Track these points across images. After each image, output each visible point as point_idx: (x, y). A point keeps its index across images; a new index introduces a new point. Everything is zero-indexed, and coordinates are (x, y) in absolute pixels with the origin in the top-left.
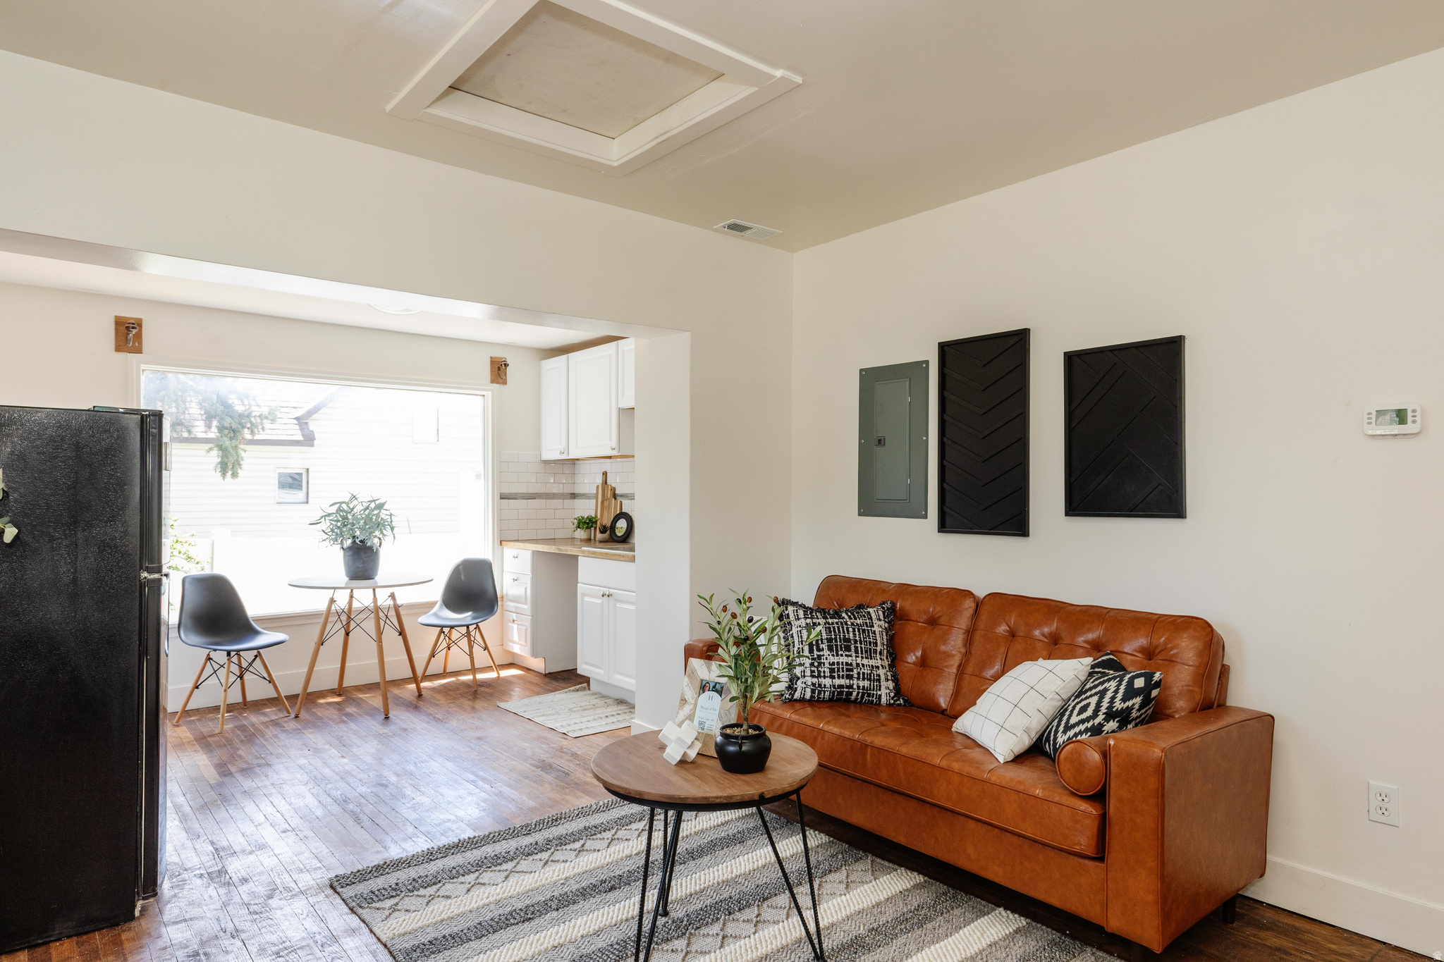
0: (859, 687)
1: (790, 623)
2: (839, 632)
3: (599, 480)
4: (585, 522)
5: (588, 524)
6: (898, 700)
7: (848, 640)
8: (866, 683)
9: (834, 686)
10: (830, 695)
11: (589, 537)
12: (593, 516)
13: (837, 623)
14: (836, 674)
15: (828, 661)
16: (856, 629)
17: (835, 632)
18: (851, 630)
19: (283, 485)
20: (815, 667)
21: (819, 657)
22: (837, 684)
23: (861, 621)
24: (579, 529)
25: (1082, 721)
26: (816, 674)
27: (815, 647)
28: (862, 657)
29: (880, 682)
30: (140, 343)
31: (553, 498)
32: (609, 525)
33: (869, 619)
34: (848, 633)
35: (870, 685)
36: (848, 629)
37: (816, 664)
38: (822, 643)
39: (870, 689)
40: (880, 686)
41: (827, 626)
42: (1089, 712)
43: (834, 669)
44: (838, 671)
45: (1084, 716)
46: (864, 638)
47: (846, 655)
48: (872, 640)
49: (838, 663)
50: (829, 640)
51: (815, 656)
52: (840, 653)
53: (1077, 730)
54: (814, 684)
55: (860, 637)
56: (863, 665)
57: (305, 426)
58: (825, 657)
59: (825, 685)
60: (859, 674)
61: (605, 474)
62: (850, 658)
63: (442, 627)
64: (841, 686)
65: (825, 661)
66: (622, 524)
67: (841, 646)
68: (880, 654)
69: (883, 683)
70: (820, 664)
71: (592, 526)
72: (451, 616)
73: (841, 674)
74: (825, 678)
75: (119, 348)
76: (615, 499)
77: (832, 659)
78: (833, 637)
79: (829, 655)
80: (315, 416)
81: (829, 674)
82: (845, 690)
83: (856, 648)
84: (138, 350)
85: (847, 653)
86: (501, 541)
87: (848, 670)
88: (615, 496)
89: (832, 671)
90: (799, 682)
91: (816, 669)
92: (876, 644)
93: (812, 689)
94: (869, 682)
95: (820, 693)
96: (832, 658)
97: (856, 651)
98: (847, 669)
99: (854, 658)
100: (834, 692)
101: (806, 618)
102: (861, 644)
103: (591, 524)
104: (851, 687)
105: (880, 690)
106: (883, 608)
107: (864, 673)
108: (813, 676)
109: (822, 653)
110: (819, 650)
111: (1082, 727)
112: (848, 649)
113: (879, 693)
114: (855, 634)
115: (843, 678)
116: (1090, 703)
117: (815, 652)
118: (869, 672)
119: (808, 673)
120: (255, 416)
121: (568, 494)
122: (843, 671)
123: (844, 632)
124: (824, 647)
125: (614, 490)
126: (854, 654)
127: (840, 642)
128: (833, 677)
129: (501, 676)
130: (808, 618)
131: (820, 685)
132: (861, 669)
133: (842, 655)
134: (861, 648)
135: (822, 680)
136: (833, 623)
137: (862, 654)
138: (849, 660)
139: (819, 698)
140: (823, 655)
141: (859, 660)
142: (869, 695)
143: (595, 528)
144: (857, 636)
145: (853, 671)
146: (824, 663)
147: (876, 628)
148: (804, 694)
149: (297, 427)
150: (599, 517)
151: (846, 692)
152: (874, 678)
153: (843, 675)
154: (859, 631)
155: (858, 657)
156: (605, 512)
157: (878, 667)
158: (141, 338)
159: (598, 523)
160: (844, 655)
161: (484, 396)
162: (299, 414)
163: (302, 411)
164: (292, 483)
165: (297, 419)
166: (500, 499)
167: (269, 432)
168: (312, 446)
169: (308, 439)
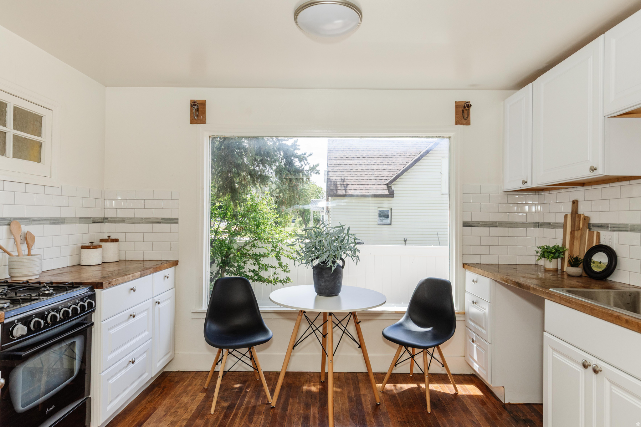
3: (568, 209)
4: (551, 252)
5: (554, 253)
11: (555, 267)
12: (560, 245)
19: (380, 216)
24: (543, 259)
30: (205, 117)
31: (514, 227)
32: (582, 257)
57: (390, 188)
61: (575, 203)
66: (601, 260)
71: (558, 256)
72: (415, 329)
75: (192, 121)
76: (590, 229)
80: (394, 183)
84: (203, 122)
86: (463, 264)
88: (590, 227)
103: (557, 255)
120: (305, 171)
121: (531, 223)
125: (586, 219)
129: (458, 392)
143: (563, 259)
149: (387, 188)
150: (567, 246)
156: (576, 243)
158: (205, 113)
159: (567, 254)
161: (450, 137)
162: (388, 182)
163: (389, 181)
164: (385, 215)
165: (387, 184)
166: (463, 226)
167: (375, 191)
168: (393, 197)
169: (391, 194)
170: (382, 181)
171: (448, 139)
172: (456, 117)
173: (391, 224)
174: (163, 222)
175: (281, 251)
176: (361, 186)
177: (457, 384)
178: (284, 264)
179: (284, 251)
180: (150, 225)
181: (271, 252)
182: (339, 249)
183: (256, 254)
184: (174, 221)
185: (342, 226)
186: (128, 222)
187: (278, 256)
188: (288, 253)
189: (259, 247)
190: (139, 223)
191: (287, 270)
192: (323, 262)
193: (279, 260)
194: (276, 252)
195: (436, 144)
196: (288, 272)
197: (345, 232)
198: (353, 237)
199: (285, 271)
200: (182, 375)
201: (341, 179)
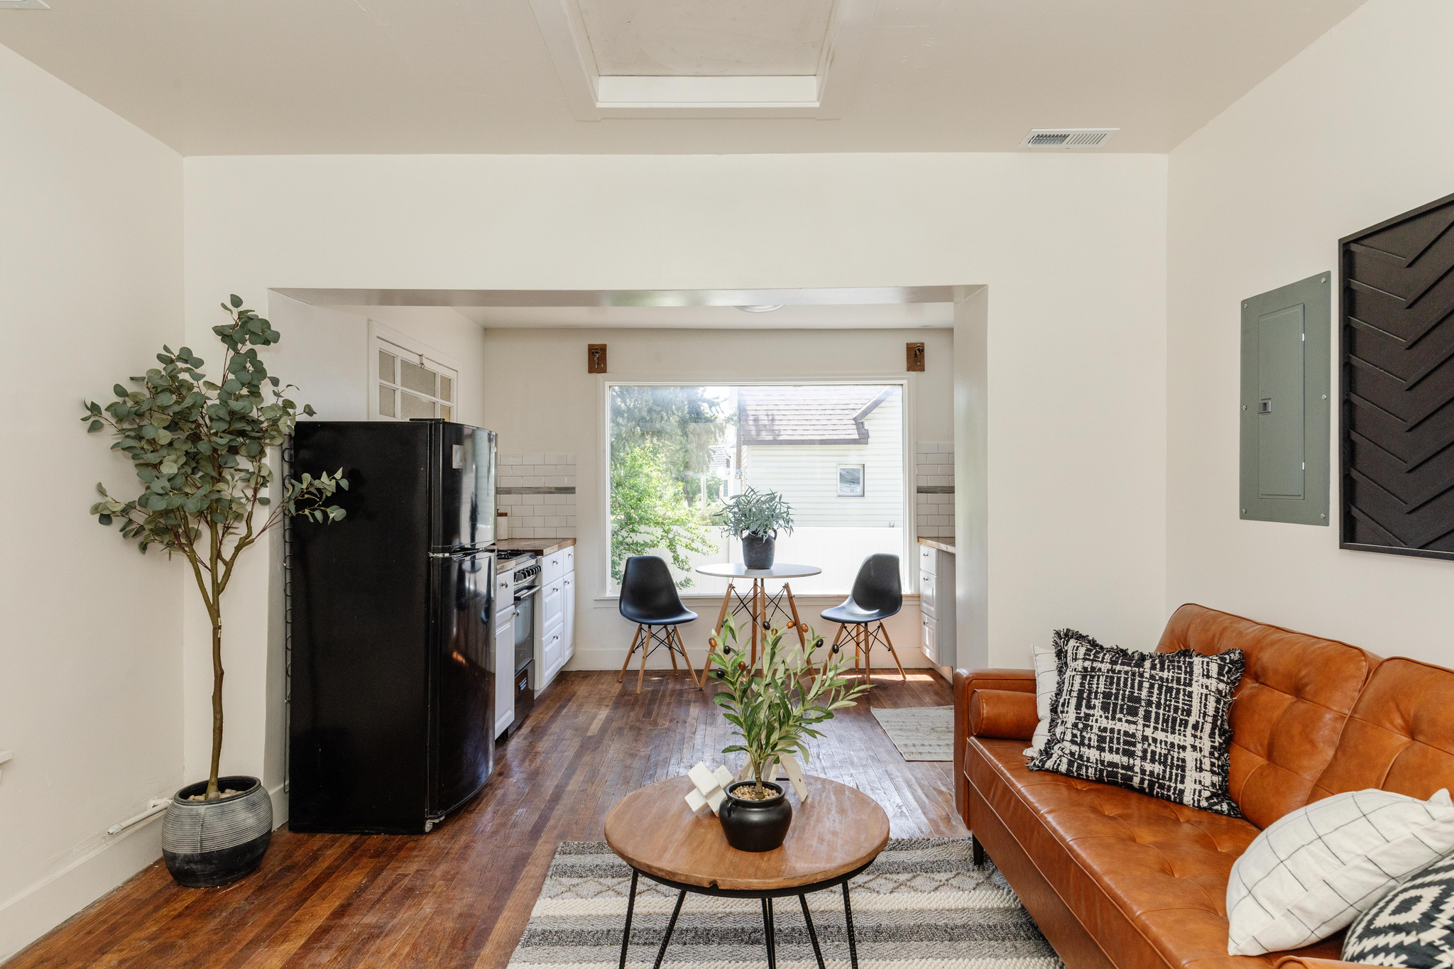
0: (1143, 772)
1: (1066, 664)
2: (1125, 685)
6: (1219, 803)
7: (1138, 700)
8: (1158, 768)
9: (1102, 762)
10: (1095, 774)
13: (1126, 673)
14: (1107, 746)
15: (1098, 725)
16: (1156, 686)
17: (1118, 684)
18: (1146, 685)
19: (843, 480)
20: (1078, 729)
21: (1087, 716)
22: (1106, 760)
23: (1171, 674)
25: (1397, 929)
26: (1078, 740)
27: (1084, 701)
28: (1156, 728)
29: (1183, 770)
30: (605, 365)
33: (1186, 673)
34: (1140, 688)
35: (1164, 771)
36: (1141, 684)
37: (1080, 726)
38: (1096, 698)
39: (1164, 778)
40: (1183, 777)
41: (1111, 674)
42: (1413, 916)
43: (1106, 737)
44: (1111, 741)
45: (1401, 919)
46: (1166, 700)
47: (1127, 721)
48: (1180, 705)
49: (1112, 731)
50: (1107, 695)
51: (1082, 715)
52: (1118, 716)
53: (1381, 941)
54: (1072, 754)
55: (1160, 699)
56: (1155, 740)
57: (861, 426)
58: (1094, 718)
59: (1088, 758)
60: (1145, 751)
62: (1133, 727)
63: (843, 622)
64: (1111, 764)
65: (1094, 724)
67: (1122, 706)
68: (1195, 727)
69: (1191, 774)
70: (1086, 726)
72: (861, 613)
73: (1115, 746)
74: (1089, 748)
75: (591, 370)
77: (1104, 723)
78: (1114, 691)
79: (1101, 717)
80: (869, 416)
81: (1096, 744)
82: (1120, 771)
83: (1147, 714)
84: (604, 371)
85: (1130, 718)
86: (918, 537)
87: (1126, 743)
89: (1101, 739)
90: (1056, 747)
91: (1079, 733)
92: (1189, 713)
93: (1070, 760)
94: (1162, 767)
95: (1079, 767)
96: (1105, 721)
97: (1147, 717)
98: (1124, 740)
99: (1140, 727)
100: (1101, 771)
101: (1085, 659)
102: (1158, 706)
104: (1130, 768)
105: (1182, 782)
106: (1223, 659)
107: (1153, 753)
108: (1073, 742)
109: (1091, 712)
110: (1089, 707)
111: (1392, 939)
112: (1133, 712)
113: (1180, 786)
114: (1150, 693)
115: (1117, 753)
116: (1421, 897)
117: (1084, 709)
118: (1164, 752)
119: (1069, 737)
122: (1118, 743)
123: (1132, 687)
124: (1097, 704)
126: (1141, 722)
127: (1123, 700)
128: (1101, 749)
129: (907, 680)
130: (1089, 660)
131: (1081, 757)
132: (1149, 745)
133: (1120, 720)
134: (1157, 714)
135: (1085, 750)
136: (1120, 672)
137: (1157, 722)
138: (1131, 729)
139: (1079, 774)
140: (1093, 715)
141: (1148, 732)
142: (1162, 786)
144: (1155, 695)
145: (1135, 746)
146: (1092, 726)
147: (1196, 689)
148: (1059, 765)
149: (855, 427)
151: (1122, 774)
152: (1172, 763)
153: (1118, 749)
154: (1160, 688)
155: (1148, 726)
157: (1184, 748)
158: (606, 360)
160: (1124, 719)
161: (902, 385)
162: (857, 414)
163: (859, 412)
164: (851, 478)
165: (855, 419)
166: (918, 492)
167: (831, 432)
168: (867, 443)
169: (863, 438)
170: (847, 412)
171: (900, 387)
172: (908, 362)
173: (864, 496)
174: (558, 493)
175: (677, 538)
176: (805, 422)
177: (907, 674)
178: (682, 557)
179: (681, 538)
180: (541, 496)
181: (661, 539)
182: (771, 517)
183: (637, 544)
184: (570, 490)
185: (773, 494)
186: (516, 493)
187: (672, 546)
188: (687, 540)
189: (640, 533)
190: (528, 493)
191: (686, 567)
192: (753, 532)
193: (674, 552)
194: (669, 539)
195: (887, 394)
196: (688, 570)
197: (777, 499)
198: (785, 505)
199: (683, 569)
200: (586, 675)
201: (768, 415)
